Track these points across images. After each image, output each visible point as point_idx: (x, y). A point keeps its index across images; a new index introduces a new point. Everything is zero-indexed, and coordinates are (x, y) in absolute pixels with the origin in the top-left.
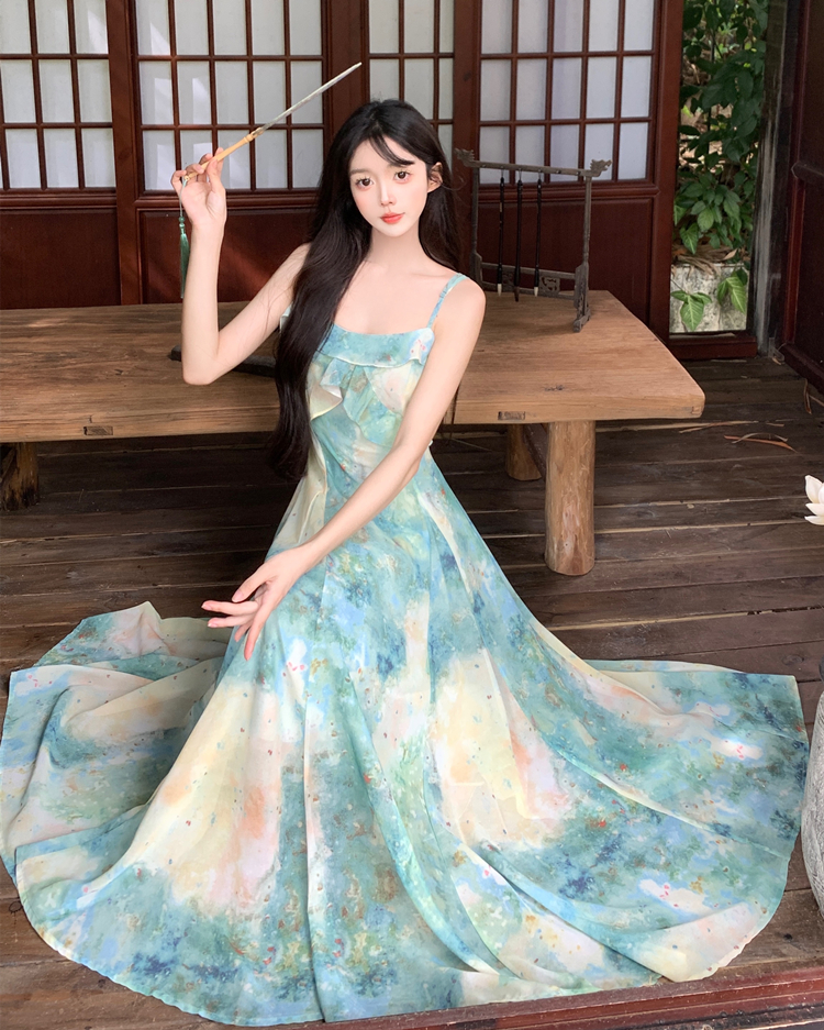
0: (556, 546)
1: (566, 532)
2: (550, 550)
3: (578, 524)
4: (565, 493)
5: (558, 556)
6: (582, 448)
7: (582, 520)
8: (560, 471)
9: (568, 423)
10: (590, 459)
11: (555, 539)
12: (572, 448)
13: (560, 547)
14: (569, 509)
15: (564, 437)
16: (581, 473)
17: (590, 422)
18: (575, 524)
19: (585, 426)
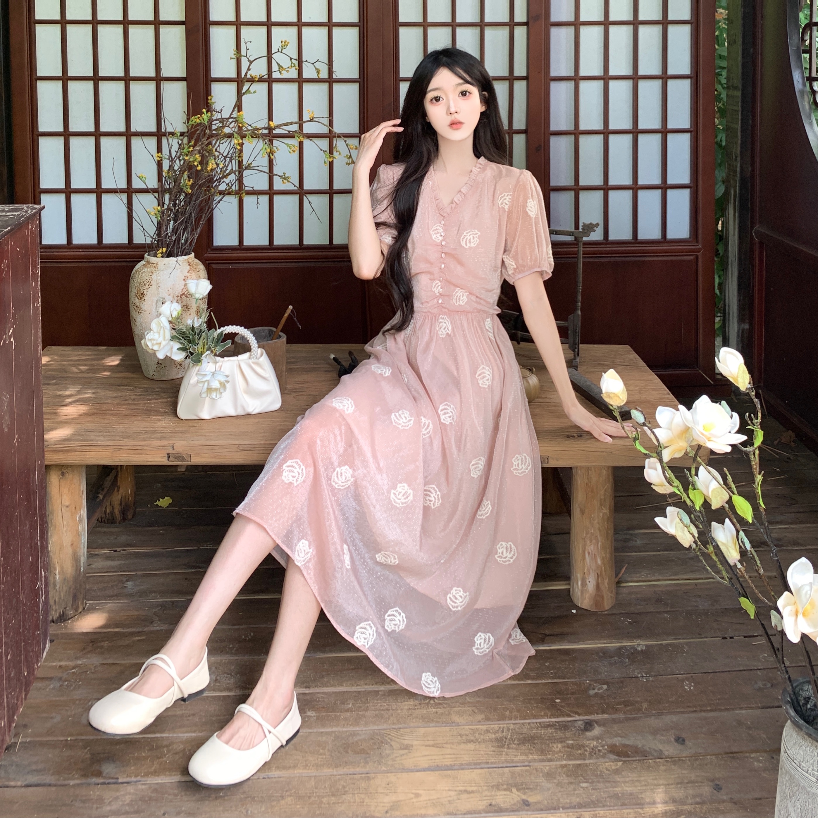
0: (580, 583)
1: (588, 571)
2: (575, 585)
3: (599, 562)
4: (587, 534)
5: (582, 592)
6: (602, 492)
7: (603, 559)
8: (582, 512)
9: (588, 469)
10: (609, 502)
11: (579, 576)
12: (592, 491)
13: (584, 584)
14: (591, 548)
15: (586, 481)
16: (601, 515)
17: (608, 467)
18: (596, 562)
19: (604, 472)
